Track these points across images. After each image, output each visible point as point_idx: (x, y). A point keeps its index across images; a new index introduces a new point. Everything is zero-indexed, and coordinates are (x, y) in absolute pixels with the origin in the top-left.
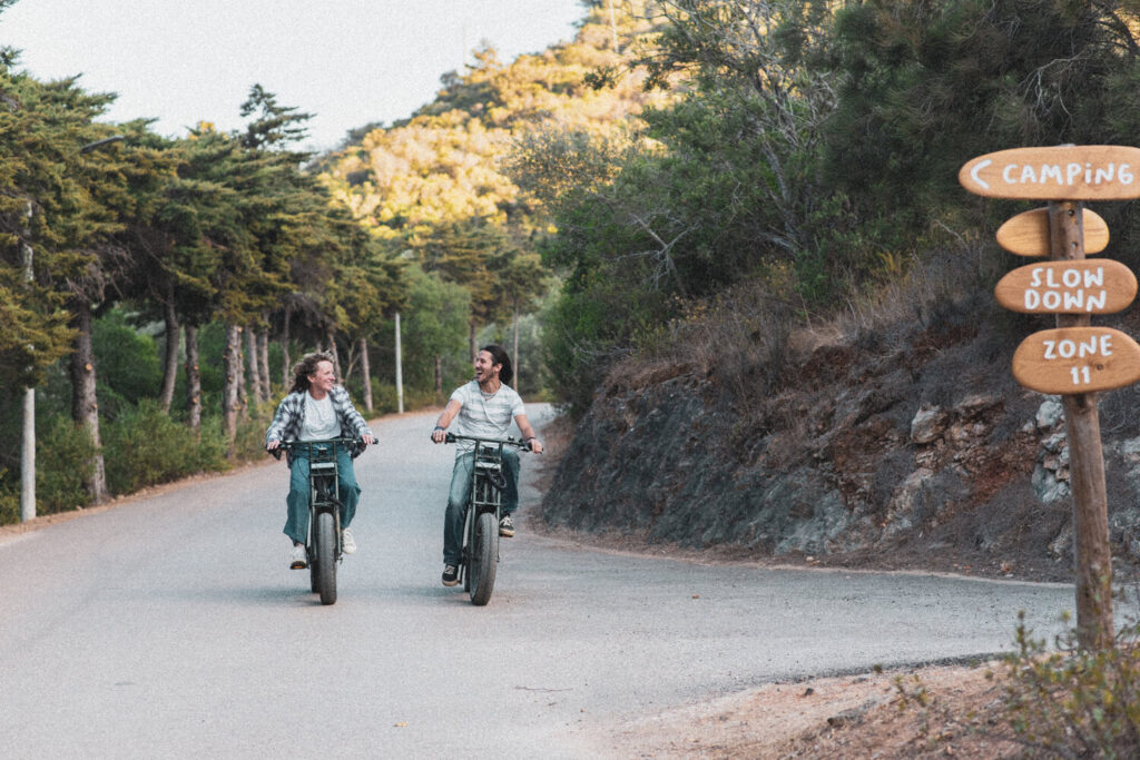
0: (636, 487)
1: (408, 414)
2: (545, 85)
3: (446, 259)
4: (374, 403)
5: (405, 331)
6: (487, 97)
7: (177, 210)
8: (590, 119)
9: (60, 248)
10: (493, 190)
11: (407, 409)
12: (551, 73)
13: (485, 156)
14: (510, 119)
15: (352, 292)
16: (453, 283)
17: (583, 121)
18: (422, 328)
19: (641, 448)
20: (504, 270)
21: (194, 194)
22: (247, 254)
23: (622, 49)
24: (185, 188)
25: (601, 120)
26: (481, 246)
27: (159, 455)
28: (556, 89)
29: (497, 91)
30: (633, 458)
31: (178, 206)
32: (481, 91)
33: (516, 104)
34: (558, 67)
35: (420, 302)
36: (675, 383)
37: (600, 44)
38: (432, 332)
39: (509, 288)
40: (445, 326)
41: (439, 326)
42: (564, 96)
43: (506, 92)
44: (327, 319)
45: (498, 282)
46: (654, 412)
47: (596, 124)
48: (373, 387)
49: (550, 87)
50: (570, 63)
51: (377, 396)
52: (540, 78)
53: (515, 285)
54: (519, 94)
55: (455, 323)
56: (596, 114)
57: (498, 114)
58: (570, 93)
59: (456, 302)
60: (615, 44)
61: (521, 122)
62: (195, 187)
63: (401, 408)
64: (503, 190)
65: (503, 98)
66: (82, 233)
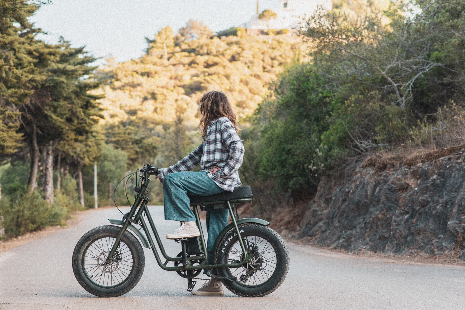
0: (430, 224)
1: (99, 209)
2: (137, 73)
3: (114, 139)
4: (85, 203)
5: (99, 171)
6: (112, 77)
7: (56, 80)
8: (157, 87)
9: (14, 86)
10: (117, 116)
11: (99, 206)
12: (140, 68)
13: (113, 101)
14: (123, 86)
15: (88, 148)
16: (120, 149)
17: (154, 87)
18: (106, 169)
19: (430, 200)
20: (140, 145)
21: (64, 72)
22: (80, 111)
23: (169, 59)
24: (59, 69)
25: (162, 87)
26: (129, 134)
27: (35, 216)
28: (142, 74)
29: (117, 75)
30: (424, 206)
31: (55, 78)
32: (109, 74)
33: (125, 80)
34: (142, 65)
35: (106, 158)
36: (449, 159)
37: (160, 56)
38: (110, 171)
39: (142, 153)
40: (116, 169)
41: (113, 169)
42: (145, 77)
43: (120, 75)
44: (79, 159)
45: (138, 150)
46: (435, 177)
47: (161, 89)
48: (84, 196)
49: (140, 73)
50: (147, 64)
51: (86, 200)
52: (135, 70)
53: (145, 152)
54: (126, 76)
55: (120, 167)
56: (160, 85)
57: (117, 84)
58: (148, 76)
59: (120, 158)
60: (166, 56)
61: (128, 88)
62: (65, 68)
63: (96, 206)
64: (121, 116)
65: (119, 77)
66: (24, 79)
